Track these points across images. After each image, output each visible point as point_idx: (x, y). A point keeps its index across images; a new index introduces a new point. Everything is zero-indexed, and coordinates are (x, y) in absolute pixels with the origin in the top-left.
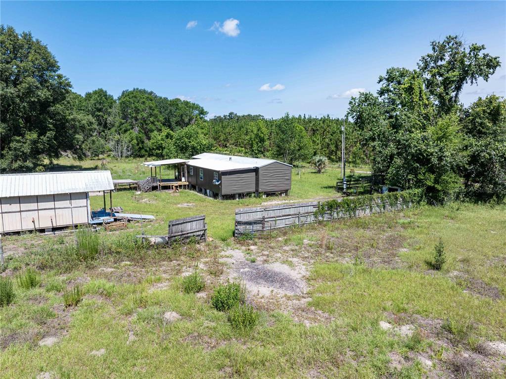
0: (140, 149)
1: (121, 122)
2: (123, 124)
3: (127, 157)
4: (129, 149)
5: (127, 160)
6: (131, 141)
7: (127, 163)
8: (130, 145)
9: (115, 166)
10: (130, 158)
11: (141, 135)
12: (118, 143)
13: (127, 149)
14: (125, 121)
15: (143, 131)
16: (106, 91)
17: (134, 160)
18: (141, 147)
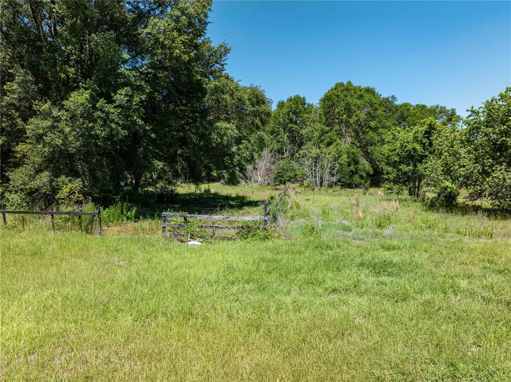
0: (353, 173)
1: (322, 130)
2: (327, 133)
3: (330, 186)
4: (334, 172)
5: (330, 191)
6: (338, 157)
7: (330, 195)
8: (337, 165)
9: (308, 200)
10: (335, 188)
11: (354, 151)
12: (316, 162)
13: (330, 173)
14: (329, 128)
15: (358, 144)
16: (304, 98)
17: (343, 191)
18: (354, 170)
